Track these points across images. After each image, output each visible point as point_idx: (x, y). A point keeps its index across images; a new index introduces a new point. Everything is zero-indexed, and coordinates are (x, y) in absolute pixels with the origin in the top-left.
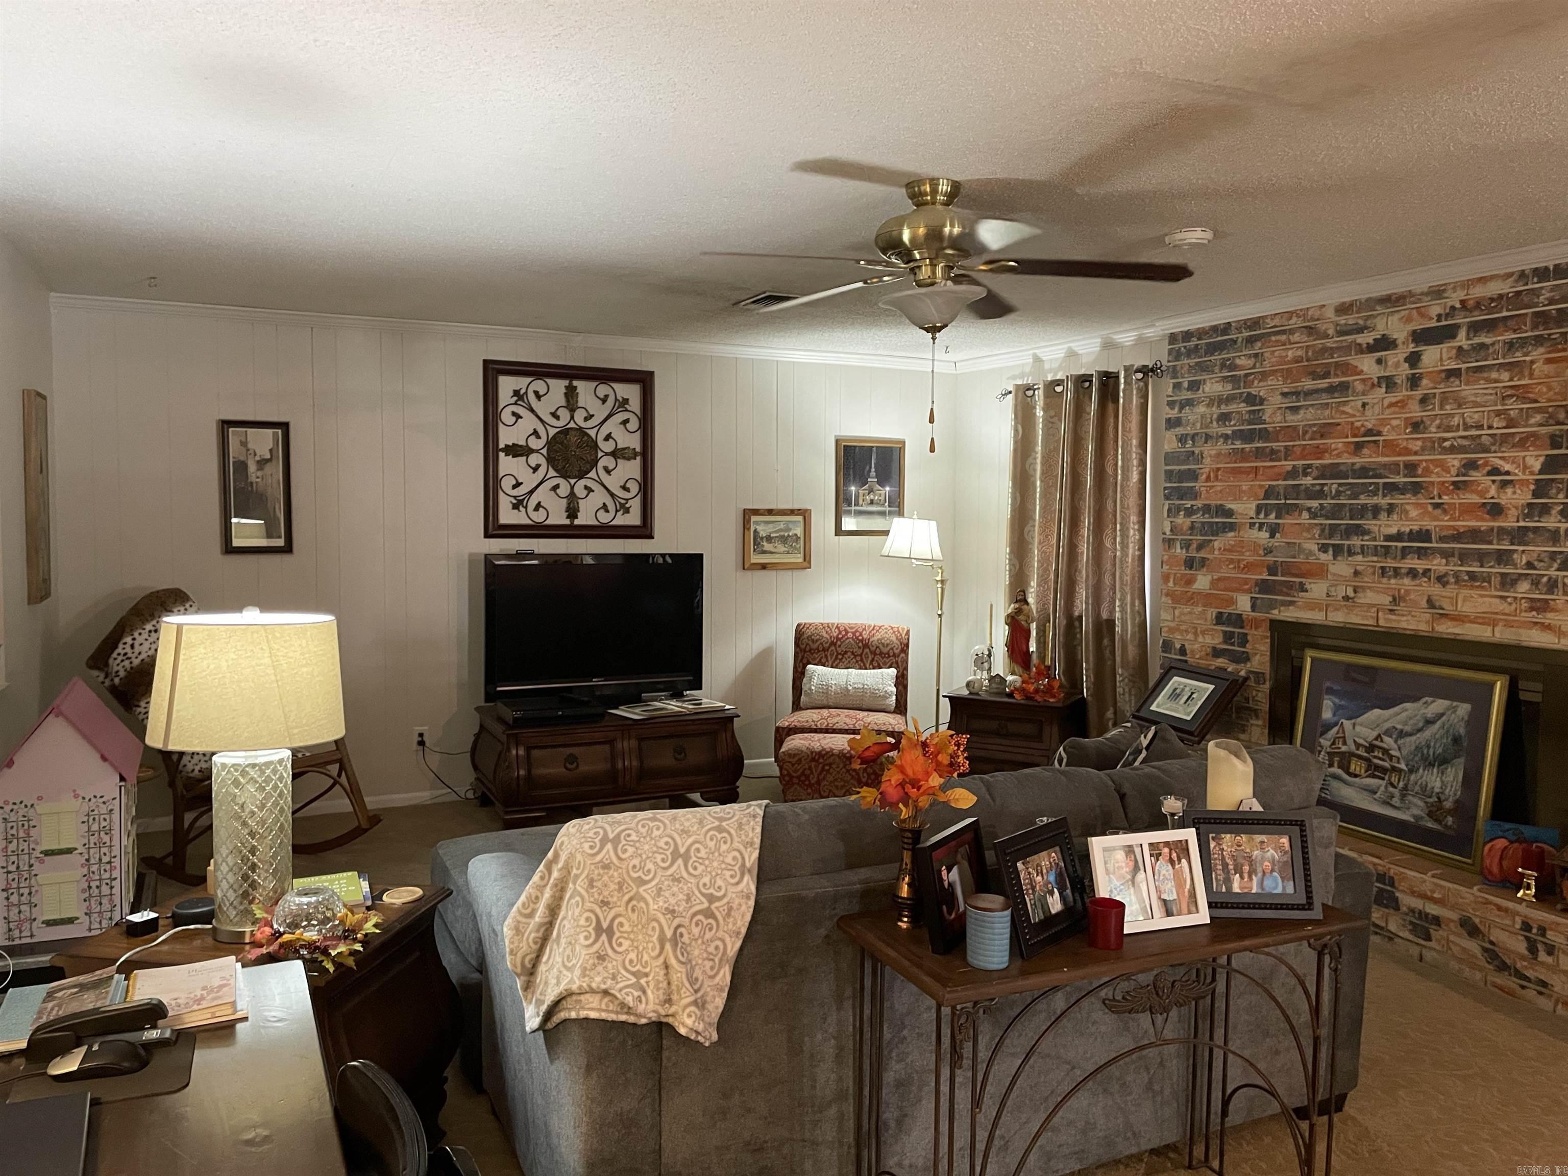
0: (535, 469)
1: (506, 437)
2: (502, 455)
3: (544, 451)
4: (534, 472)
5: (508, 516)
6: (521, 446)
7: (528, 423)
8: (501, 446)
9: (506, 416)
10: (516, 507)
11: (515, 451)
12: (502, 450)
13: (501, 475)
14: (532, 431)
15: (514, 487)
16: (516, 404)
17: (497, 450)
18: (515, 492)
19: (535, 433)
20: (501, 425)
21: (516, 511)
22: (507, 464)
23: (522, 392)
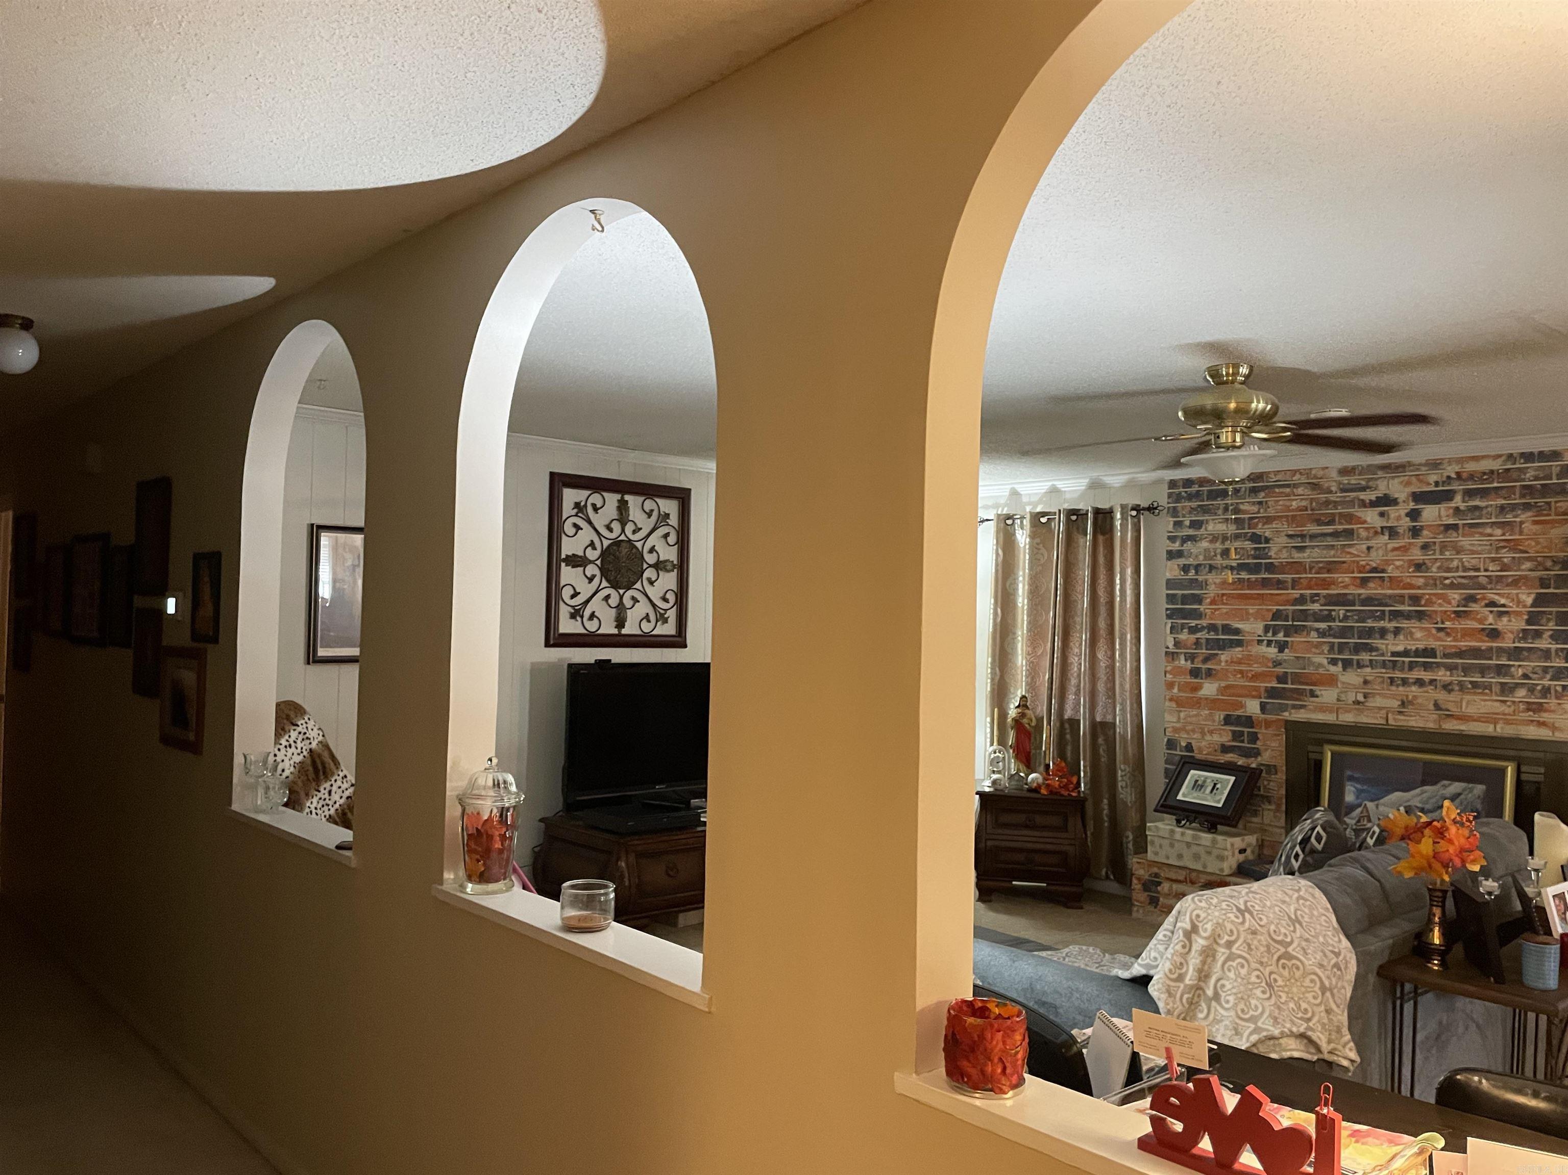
0: (591, 580)
1: (569, 547)
2: (563, 564)
3: (598, 562)
4: (590, 583)
5: (567, 626)
6: (581, 557)
7: (587, 534)
8: (563, 556)
9: (568, 528)
10: (573, 616)
11: (576, 561)
12: (564, 560)
13: (562, 585)
14: (588, 543)
15: (573, 597)
16: (576, 515)
17: (559, 560)
18: (573, 602)
19: (592, 545)
20: (563, 536)
21: (573, 620)
22: (568, 575)
23: (583, 504)
